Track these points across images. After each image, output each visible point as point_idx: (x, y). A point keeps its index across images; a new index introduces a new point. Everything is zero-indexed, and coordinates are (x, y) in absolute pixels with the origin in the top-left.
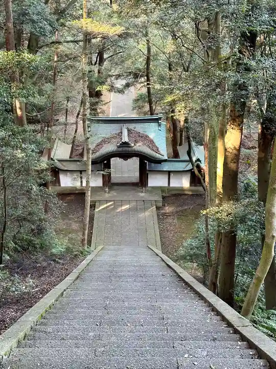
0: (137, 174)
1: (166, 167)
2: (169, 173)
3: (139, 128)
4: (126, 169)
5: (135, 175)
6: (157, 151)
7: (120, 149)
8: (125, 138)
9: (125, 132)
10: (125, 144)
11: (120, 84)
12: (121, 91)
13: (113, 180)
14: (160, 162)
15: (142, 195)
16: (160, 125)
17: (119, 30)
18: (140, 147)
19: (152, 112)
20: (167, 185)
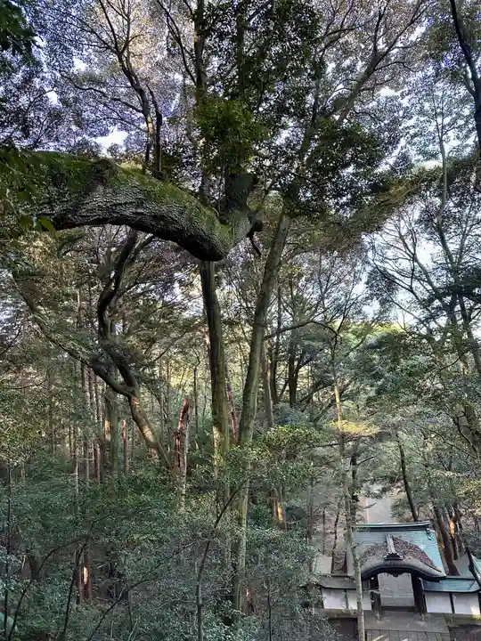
0: (411, 595)
1: (446, 587)
2: (450, 594)
3: (405, 536)
4: (396, 589)
5: (408, 597)
6: (432, 566)
7: (388, 562)
8: (392, 550)
9: (391, 542)
10: (393, 557)
11: (376, 488)
12: (377, 497)
13: (384, 603)
14: (437, 579)
15: (422, 623)
16: (428, 534)
17: (376, 430)
18: (409, 560)
19: (415, 518)
20: (451, 612)
